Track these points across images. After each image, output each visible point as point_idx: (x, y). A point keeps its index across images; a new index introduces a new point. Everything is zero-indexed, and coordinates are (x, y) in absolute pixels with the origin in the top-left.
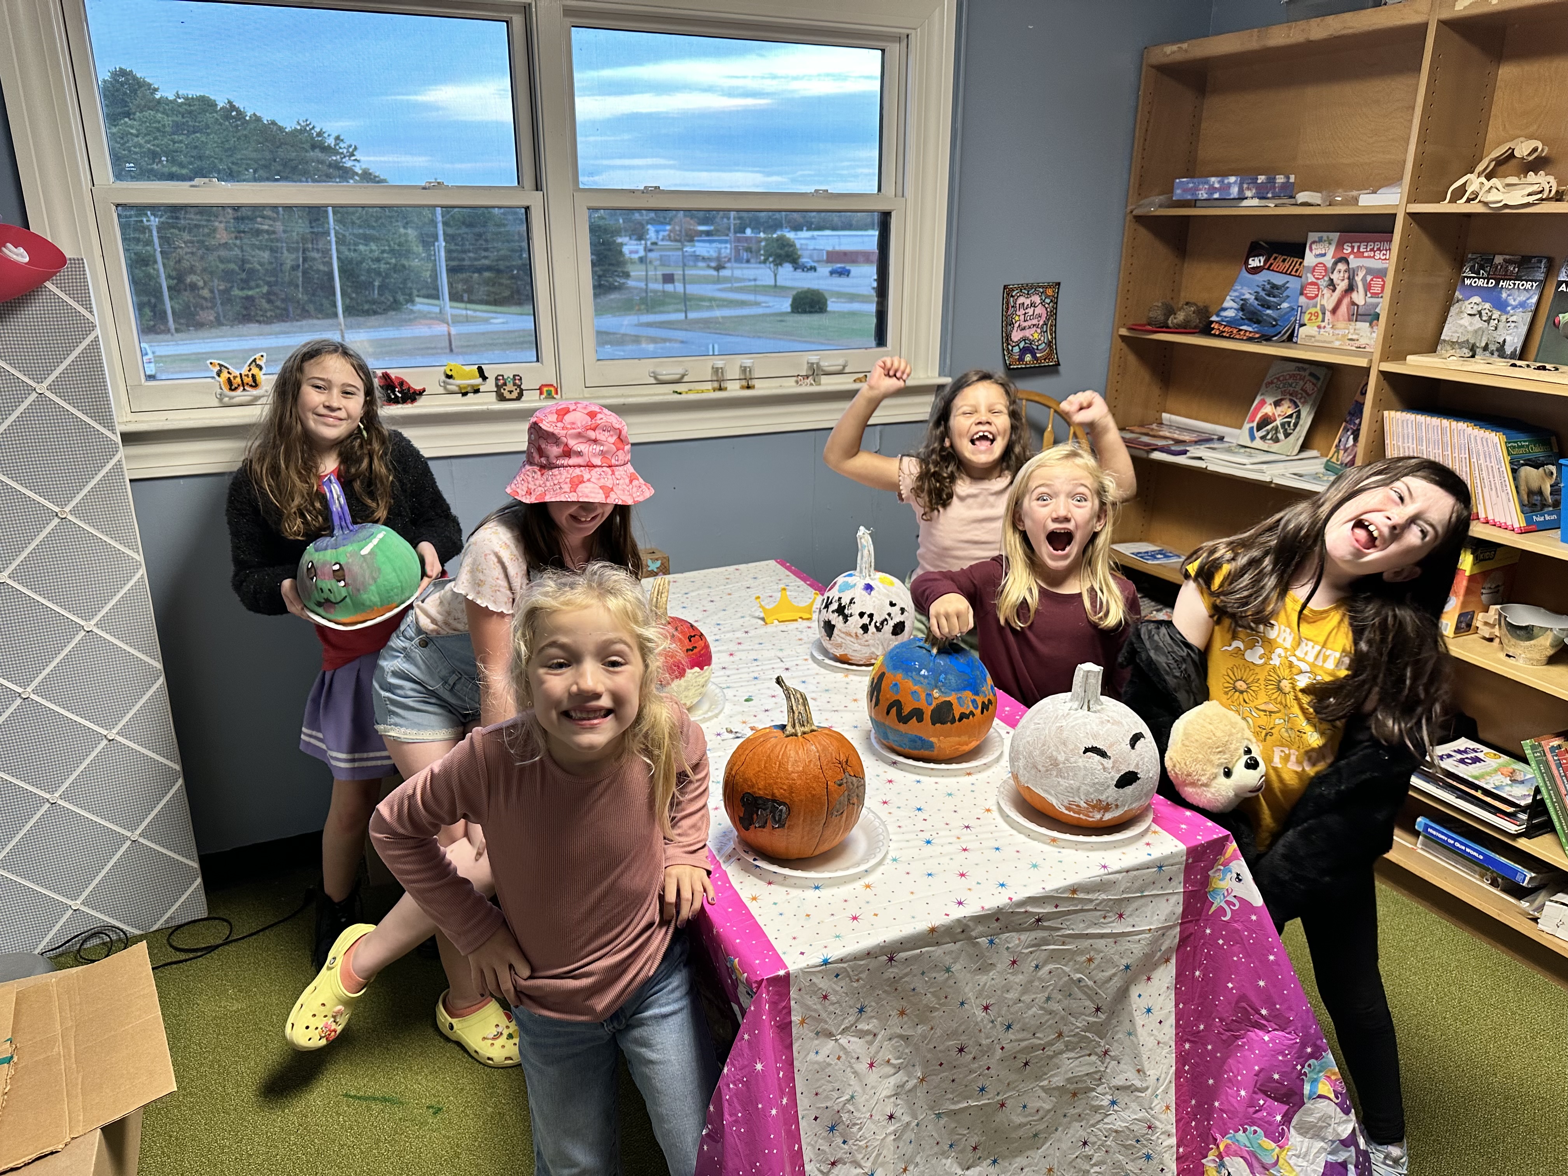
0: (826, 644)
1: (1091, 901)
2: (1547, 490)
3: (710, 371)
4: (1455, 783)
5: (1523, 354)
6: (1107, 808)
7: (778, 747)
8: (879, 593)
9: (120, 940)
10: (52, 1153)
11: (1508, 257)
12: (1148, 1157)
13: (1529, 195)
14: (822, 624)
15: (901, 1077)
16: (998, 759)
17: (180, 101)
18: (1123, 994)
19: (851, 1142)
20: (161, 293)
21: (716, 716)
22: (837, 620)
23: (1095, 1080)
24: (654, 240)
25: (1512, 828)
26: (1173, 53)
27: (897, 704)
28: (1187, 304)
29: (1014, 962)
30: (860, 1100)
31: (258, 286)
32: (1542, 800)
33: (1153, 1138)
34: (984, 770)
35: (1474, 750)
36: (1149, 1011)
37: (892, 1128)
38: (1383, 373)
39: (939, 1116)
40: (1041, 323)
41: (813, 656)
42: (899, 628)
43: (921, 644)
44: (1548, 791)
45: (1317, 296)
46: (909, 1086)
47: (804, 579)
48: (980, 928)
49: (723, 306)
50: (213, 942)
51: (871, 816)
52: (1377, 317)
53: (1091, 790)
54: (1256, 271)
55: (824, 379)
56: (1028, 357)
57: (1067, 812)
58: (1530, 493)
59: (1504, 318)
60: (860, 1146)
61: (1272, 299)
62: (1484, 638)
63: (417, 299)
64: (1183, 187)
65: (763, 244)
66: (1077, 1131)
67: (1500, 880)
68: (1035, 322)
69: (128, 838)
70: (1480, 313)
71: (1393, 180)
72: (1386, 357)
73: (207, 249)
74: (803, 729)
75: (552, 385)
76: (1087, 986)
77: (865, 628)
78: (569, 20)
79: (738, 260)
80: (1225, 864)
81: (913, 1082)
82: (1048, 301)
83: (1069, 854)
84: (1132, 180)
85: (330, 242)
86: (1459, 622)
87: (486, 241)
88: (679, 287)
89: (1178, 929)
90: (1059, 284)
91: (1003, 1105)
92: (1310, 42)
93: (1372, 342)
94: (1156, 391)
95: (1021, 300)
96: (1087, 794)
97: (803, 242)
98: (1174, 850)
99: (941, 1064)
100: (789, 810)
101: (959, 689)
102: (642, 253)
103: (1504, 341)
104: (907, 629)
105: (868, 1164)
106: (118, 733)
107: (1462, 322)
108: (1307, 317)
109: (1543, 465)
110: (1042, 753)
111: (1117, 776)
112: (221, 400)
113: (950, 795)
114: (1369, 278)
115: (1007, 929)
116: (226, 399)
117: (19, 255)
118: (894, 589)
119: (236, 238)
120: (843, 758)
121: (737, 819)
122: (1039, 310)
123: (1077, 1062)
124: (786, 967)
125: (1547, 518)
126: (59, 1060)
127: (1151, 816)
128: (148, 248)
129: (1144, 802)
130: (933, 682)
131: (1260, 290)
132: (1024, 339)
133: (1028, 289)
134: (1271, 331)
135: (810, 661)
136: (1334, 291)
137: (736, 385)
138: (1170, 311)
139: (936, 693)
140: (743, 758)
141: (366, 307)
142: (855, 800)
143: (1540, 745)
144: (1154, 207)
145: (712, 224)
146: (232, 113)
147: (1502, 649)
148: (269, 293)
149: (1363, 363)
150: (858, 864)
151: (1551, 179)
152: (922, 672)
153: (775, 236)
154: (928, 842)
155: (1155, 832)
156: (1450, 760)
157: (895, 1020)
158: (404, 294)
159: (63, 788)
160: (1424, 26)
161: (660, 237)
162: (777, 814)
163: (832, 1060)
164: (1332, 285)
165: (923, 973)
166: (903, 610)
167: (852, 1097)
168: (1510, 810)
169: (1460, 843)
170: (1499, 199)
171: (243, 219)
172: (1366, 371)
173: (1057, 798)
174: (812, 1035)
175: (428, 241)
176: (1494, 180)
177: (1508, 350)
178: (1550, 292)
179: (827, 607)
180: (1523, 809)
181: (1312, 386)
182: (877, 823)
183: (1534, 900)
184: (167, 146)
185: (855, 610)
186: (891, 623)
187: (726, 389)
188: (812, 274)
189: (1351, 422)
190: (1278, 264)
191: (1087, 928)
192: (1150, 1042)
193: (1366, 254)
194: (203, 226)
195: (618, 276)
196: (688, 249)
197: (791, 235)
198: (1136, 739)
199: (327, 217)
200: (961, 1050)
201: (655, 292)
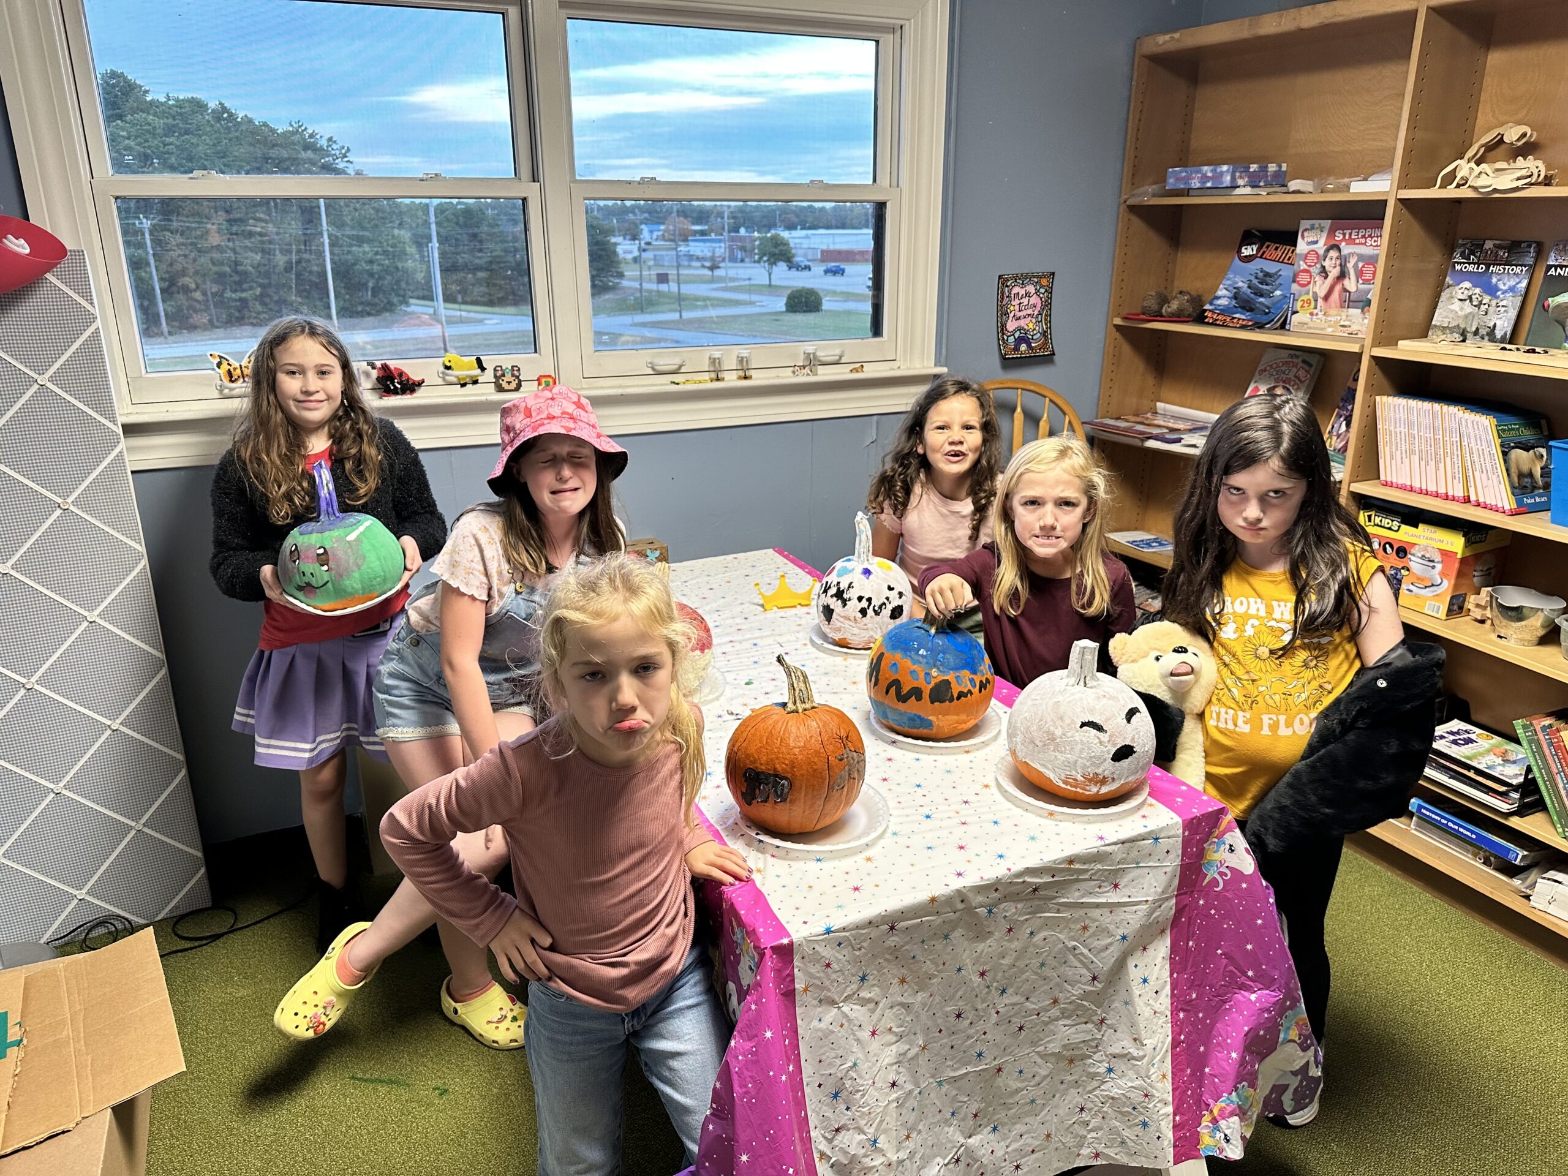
0: (826, 628)
1: (1087, 871)
2: (1537, 472)
3: (707, 361)
4: (1448, 764)
5: (1513, 338)
6: (1104, 781)
7: (780, 724)
8: (877, 577)
9: (125, 929)
10: (64, 1132)
11: (1497, 242)
12: (1145, 1124)
13: (1518, 179)
14: (821, 609)
15: (903, 1047)
16: (995, 738)
17: (170, 103)
18: (1120, 965)
19: (854, 1109)
20: (154, 296)
21: (717, 699)
22: (835, 604)
23: (1092, 1047)
24: (648, 239)
25: (1504, 806)
26: (1165, 42)
27: (896, 683)
28: (1181, 293)
29: (1010, 930)
30: (863, 1067)
31: (251, 288)
32: (1534, 779)
33: (1150, 1106)
34: (981, 748)
35: (1467, 732)
36: (1145, 981)
37: (895, 1096)
38: (1374, 358)
39: (940, 1083)
40: (1036, 313)
41: (812, 641)
42: (897, 612)
43: (919, 624)
44: (1540, 769)
45: (1309, 283)
46: (910, 1054)
47: (802, 567)
48: (980, 899)
49: (718, 305)
50: (217, 931)
51: (871, 792)
52: (1368, 303)
53: (1088, 764)
54: (1249, 259)
55: (821, 370)
56: (1023, 347)
57: (1064, 786)
58: (1521, 475)
59: (1494, 303)
60: (863, 1113)
61: (1265, 287)
62: (1476, 620)
63: (412, 301)
64: (1175, 177)
65: (757, 243)
66: (1074, 1098)
67: (1492, 859)
68: (1030, 312)
69: (132, 828)
70: (1470, 298)
71: (1381, 167)
72: (1378, 342)
73: (199, 251)
74: (804, 706)
75: (550, 376)
76: (1082, 954)
77: (863, 612)
78: (564, 13)
79: (733, 259)
80: (1220, 837)
81: (915, 1050)
82: (1042, 290)
83: (1067, 827)
84: (1125, 170)
85: (323, 244)
86: (1451, 604)
87: (481, 242)
88: (673, 287)
89: (1174, 901)
90: (1053, 274)
91: (999, 1070)
92: (1301, 30)
93: (1364, 329)
94: (1150, 380)
95: (1016, 290)
96: (1084, 767)
97: (797, 241)
98: (1170, 822)
99: (940, 1031)
100: (791, 784)
101: (957, 668)
102: (636, 253)
103: (1495, 326)
104: (905, 613)
105: (872, 1130)
106: (121, 723)
107: (1452, 307)
108: (1299, 304)
109: (1533, 448)
110: (1040, 728)
111: (1114, 750)
112: (221, 391)
113: (948, 772)
114: (1360, 265)
115: (1005, 898)
116: (226, 391)
117: (21, 247)
118: (892, 573)
119: (229, 240)
120: (843, 734)
121: (739, 794)
122: (1034, 300)
123: (1073, 1029)
124: (789, 936)
125: (1538, 500)
126: (68, 1042)
127: (1147, 790)
128: (140, 251)
129: (1140, 776)
130: (931, 661)
131: (1252, 278)
132: (1019, 329)
133: (1023, 279)
134: (1265, 319)
135: (809, 646)
136: (1326, 278)
137: (734, 375)
138: (1164, 300)
139: (934, 672)
140: (745, 735)
141: (360, 309)
142: (856, 776)
143: (1531, 724)
144: (1147, 196)
145: (706, 223)
146: (223, 114)
147: (1494, 631)
148: (261, 295)
149: (1355, 348)
150: (859, 837)
151: (1540, 163)
152: (921, 652)
153: (769, 235)
154: (928, 817)
155: (1151, 805)
156: (1443, 741)
157: (895, 988)
158: (398, 295)
159: (67, 778)
160: (1415, 13)
161: (655, 237)
162: (779, 788)
163: (835, 1028)
164: (1324, 272)
165: (923, 942)
166: (901, 594)
167: (855, 1064)
168: (1502, 789)
169: (1453, 823)
170: (1488, 183)
171: (235, 220)
172: (1359, 356)
173: (1055, 772)
174: (815, 1002)
175: (421, 242)
176: (1483, 166)
177: (1499, 334)
178: (1540, 275)
179: (825, 591)
180: (1515, 788)
181: (1305, 373)
182: (877, 798)
183: (1526, 878)
184: (158, 148)
185: (853, 594)
186: (890, 607)
187: (723, 379)
188: (806, 273)
189: (1344, 408)
190: (1271, 251)
191: (1082, 897)
192: (1147, 1012)
193: (1357, 241)
194: (196, 229)
195: (612, 276)
196: (683, 249)
197: (785, 234)
198: (1132, 713)
199: (320, 219)
200: (959, 1016)
201: (650, 291)
